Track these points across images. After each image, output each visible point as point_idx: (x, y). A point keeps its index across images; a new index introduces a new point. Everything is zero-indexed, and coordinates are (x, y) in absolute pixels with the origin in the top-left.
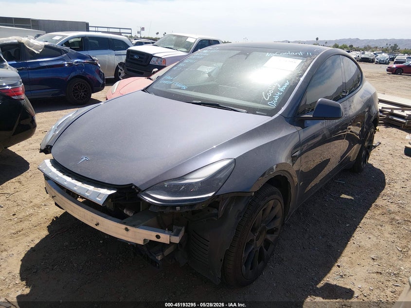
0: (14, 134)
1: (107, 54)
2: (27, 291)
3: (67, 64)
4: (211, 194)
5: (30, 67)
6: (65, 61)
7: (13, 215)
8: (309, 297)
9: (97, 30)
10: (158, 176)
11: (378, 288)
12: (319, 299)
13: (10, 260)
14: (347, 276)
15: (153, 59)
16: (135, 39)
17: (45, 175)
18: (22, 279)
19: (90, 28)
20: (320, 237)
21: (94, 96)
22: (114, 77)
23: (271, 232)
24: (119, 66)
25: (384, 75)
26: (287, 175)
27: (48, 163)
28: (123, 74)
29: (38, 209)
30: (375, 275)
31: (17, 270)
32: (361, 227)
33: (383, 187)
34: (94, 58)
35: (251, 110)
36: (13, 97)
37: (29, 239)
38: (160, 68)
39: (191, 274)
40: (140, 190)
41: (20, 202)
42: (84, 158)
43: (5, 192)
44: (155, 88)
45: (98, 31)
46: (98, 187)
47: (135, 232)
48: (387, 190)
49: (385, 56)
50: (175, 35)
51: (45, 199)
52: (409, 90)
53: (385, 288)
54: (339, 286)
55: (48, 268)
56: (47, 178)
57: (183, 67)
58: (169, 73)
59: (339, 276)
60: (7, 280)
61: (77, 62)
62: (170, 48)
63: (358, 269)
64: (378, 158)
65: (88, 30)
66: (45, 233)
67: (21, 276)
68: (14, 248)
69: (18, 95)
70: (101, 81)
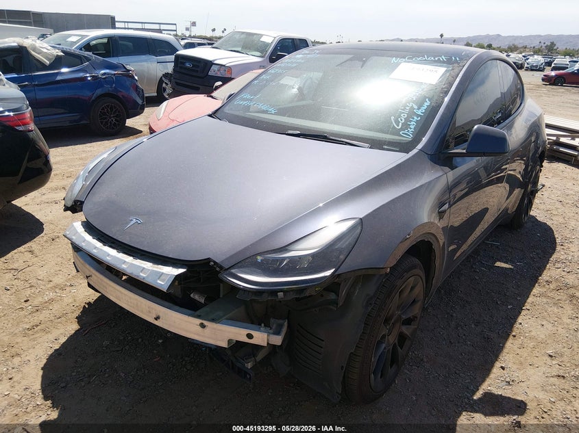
0: (21, 182)
1: (146, 61)
2: (54, 415)
3: (91, 76)
4: (328, 273)
5: (36, 83)
6: (86, 72)
7: (25, 301)
8: (464, 413)
9: (127, 27)
10: (248, 247)
11: (562, 399)
12: (479, 418)
13: (26, 369)
14: (516, 383)
15: (214, 67)
16: (183, 39)
17: (73, 244)
18: (46, 398)
19: (116, 23)
20: (473, 326)
21: (130, 122)
22: (156, 94)
23: (408, 322)
24: (163, 78)
25: (538, 86)
26: (432, 240)
27: (78, 227)
28: (169, 90)
29: (61, 291)
30: (556, 379)
31: (37, 386)
32: (529, 310)
33: (554, 249)
34: (128, 67)
35: (376, 144)
36: (17, 128)
37: (51, 337)
38: (226, 80)
39: (292, 385)
40: (221, 267)
41: (33, 281)
42: (134, 221)
43: (11, 267)
44: (227, 112)
45: (128, 29)
46: (158, 264)
47: (215, 329)
48: (559, 254)
49: (538, 59)
50: (243, 33)
51: (70, 277)
52: (575, 108)
53: (573, 400)
54: (506, 397)
55: (82, 380)
56: (77, 249)
57: (267, 80)
58: (248, 89)
59: (505, 383)
60: (23, 400)
61: (104, 74)
62: (238, 52)
63: (530, 371)
64: (542, 207)
65: (114, 27)
66: (74, 327)
67: (43, 392)
68: (30, 351)
69: (25, 124)
70: (140, 102)
